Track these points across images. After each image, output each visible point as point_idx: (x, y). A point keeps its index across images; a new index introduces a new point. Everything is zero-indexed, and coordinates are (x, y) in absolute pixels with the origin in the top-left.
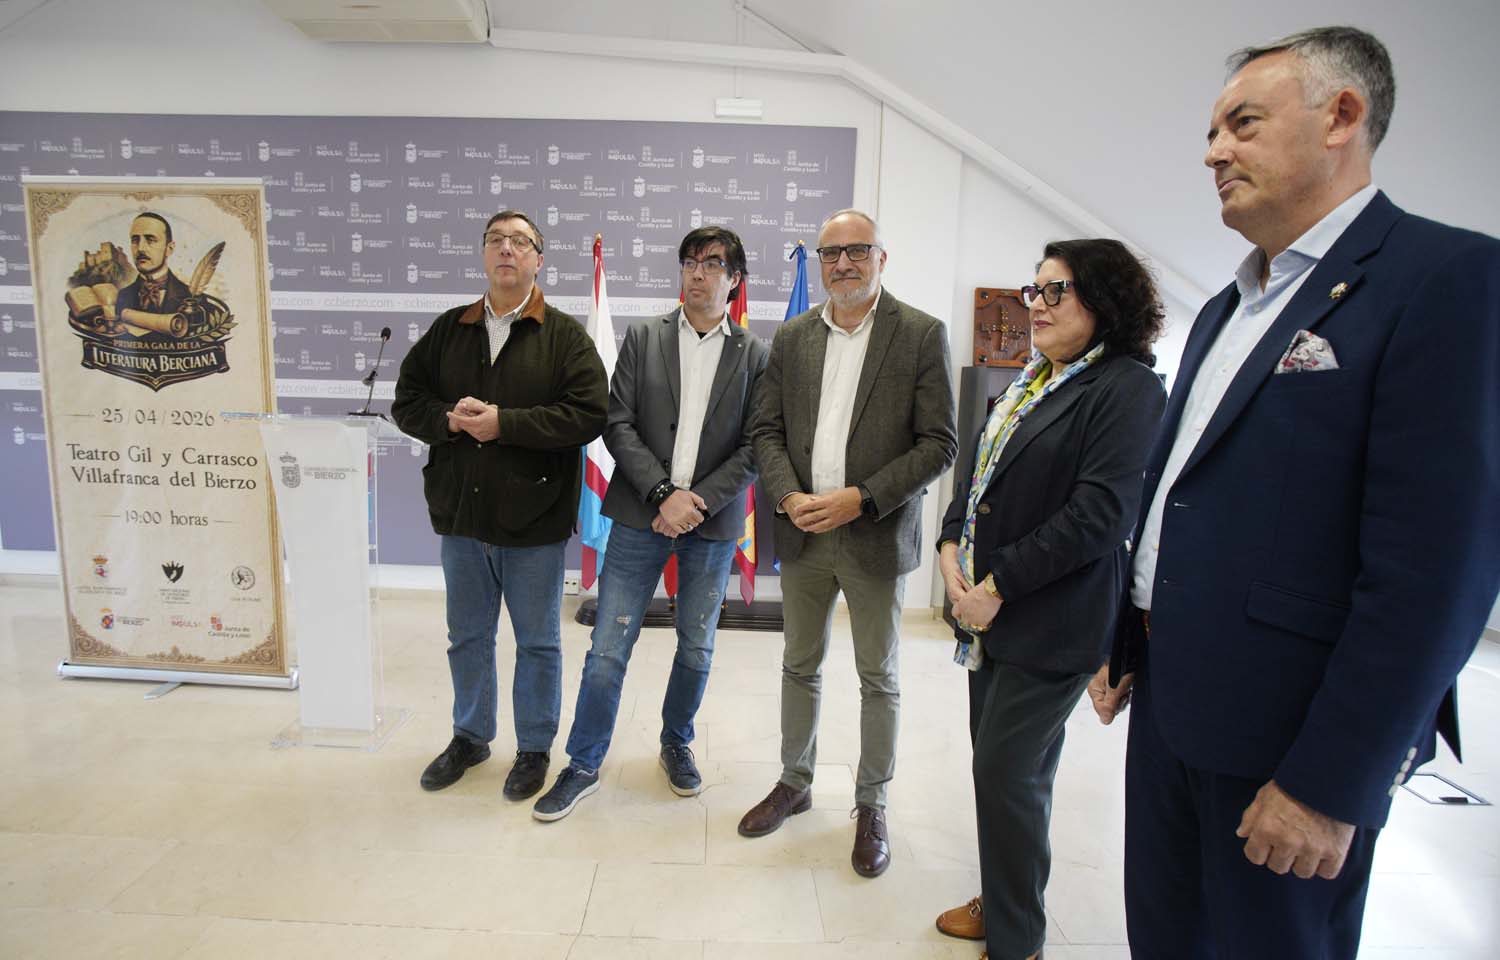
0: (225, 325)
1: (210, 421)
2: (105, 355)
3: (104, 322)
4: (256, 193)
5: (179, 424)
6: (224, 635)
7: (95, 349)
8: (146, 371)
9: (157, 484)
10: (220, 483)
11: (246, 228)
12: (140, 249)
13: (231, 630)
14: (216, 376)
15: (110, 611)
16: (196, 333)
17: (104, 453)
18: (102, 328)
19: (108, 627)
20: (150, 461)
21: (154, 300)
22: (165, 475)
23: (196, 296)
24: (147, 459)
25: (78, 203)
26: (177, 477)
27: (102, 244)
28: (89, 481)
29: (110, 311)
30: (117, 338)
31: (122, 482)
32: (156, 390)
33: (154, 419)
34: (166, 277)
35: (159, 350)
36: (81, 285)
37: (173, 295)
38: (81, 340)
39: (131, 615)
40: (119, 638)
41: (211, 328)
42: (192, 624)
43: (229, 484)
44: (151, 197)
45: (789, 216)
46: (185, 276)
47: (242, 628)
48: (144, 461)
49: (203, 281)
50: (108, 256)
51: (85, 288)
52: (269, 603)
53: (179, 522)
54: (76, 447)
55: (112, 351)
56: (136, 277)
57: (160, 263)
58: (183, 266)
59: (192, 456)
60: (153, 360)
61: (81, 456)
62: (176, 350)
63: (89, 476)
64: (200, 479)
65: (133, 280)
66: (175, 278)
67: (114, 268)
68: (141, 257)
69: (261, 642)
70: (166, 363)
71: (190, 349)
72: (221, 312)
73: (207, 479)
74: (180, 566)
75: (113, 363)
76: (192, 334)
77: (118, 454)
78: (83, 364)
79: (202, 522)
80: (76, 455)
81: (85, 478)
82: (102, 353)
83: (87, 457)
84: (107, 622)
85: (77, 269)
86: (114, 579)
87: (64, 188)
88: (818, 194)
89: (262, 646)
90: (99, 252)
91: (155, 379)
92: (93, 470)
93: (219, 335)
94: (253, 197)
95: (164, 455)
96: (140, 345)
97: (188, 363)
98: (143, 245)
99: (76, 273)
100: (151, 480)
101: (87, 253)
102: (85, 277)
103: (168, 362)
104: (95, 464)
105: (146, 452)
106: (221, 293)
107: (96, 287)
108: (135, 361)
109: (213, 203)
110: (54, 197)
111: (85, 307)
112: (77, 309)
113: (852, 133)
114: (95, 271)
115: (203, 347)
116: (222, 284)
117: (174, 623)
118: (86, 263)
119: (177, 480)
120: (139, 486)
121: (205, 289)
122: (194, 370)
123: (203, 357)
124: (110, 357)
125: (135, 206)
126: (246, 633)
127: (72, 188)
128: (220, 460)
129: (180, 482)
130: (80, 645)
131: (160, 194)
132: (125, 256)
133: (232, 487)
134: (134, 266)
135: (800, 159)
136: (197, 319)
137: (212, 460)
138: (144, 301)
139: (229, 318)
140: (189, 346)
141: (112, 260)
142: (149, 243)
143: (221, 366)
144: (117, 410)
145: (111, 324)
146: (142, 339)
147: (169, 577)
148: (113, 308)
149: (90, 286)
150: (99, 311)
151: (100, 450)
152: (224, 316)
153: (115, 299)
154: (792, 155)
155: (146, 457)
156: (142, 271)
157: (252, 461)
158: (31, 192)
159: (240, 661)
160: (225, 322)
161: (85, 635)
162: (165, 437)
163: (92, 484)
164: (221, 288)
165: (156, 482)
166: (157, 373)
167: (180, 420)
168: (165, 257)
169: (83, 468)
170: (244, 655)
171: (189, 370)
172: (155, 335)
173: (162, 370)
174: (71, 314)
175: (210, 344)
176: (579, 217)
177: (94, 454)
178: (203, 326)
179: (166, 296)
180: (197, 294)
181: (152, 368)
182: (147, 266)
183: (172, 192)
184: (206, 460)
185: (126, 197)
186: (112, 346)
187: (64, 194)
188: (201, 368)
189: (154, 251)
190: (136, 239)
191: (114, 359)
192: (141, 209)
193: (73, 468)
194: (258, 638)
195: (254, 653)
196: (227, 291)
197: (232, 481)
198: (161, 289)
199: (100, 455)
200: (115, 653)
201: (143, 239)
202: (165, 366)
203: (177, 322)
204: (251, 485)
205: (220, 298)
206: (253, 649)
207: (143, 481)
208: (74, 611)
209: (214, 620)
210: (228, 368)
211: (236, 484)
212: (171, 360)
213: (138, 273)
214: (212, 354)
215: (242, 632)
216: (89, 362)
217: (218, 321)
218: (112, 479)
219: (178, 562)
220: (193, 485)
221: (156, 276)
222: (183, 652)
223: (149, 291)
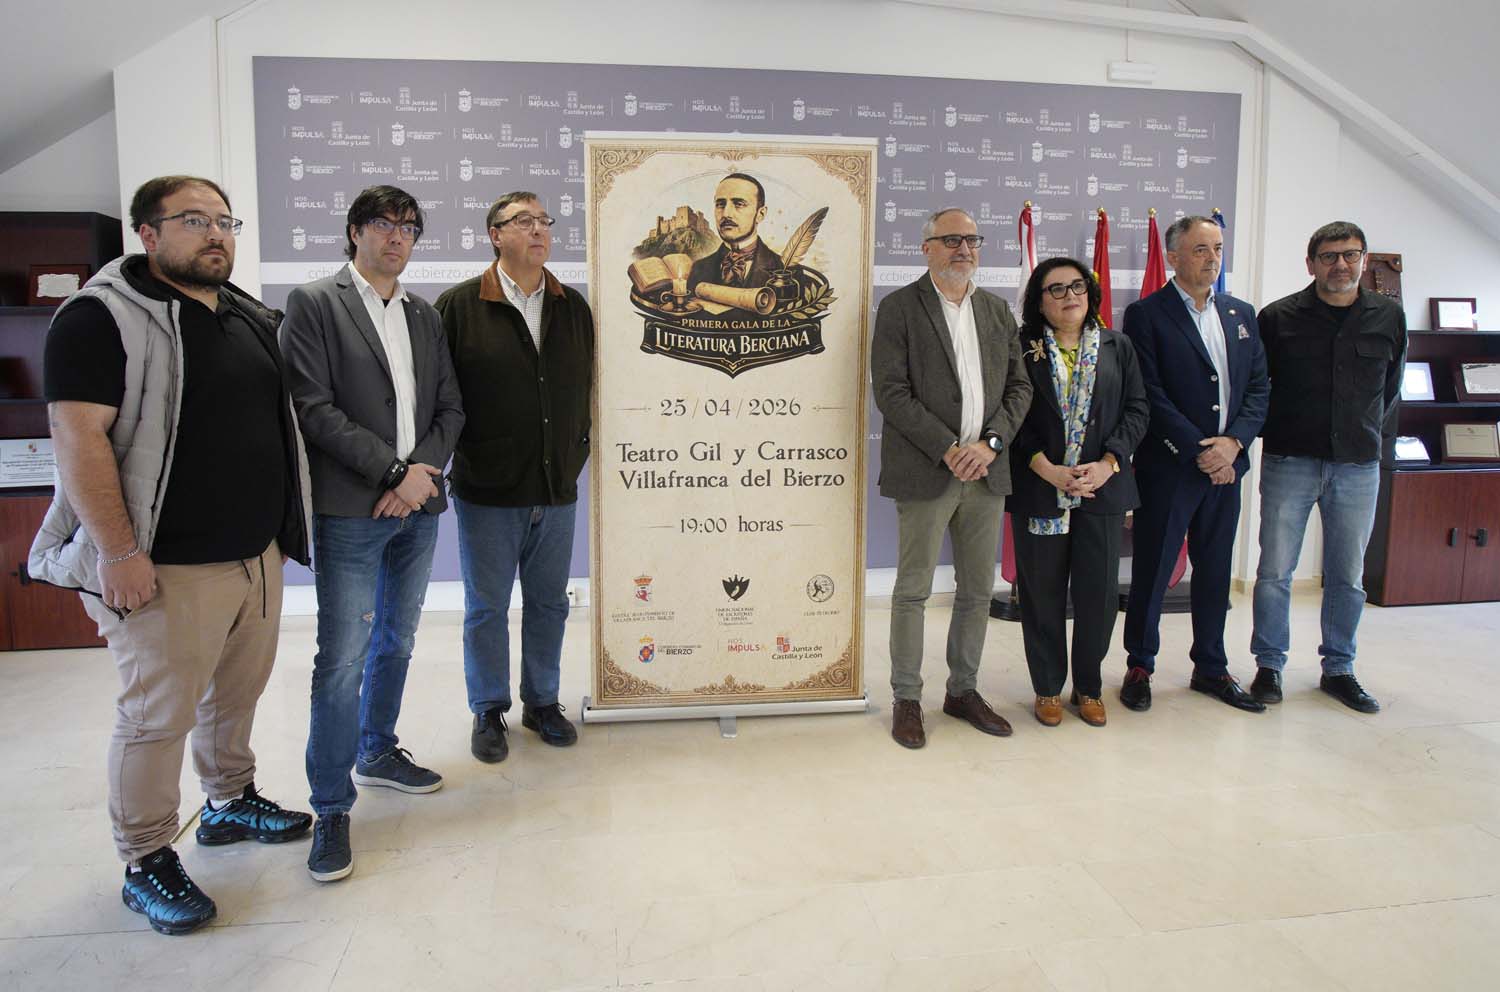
0: (822, 300)
1: (795, 409)
2: (669, 338)
3: (673, 298)
4: (868, 155)
5: (757, 414)
6: (791, 656)
7: (658, 330)
8: (723, 354)
9: (726, 485)
10: (802, 481)
11: (853, 192)
12: (726, 215)
13: (800, 649)
14: (807, 357)
15: (652, 640)
16: (785, 310)
17: (660, 452)
18: (669, 306)
19: (646, 660)
20: (719, 458)
21: (739, 272)
22: (735, 475)
23: (788, 268)
24: (715, 457)
25: (651, 162)
26: (750, 476)
27: (678, 209)
28: (640, 486)
29: (680, 286)
30: (687, 317)
31: (678, 485)
32: (733, 376)
33: (728, 410)
34: (755, 247)
35: (741, 330)
36: (650, 256)
37: (761, 267)
38: (644, 319)
39: (678, 644)
40: (659, 673)
41: (805, 303)
42: (754, 647)
43: (814, 481)
44: (742, 156)
45: (1180, 183)
46: (777, 244)
47: (813, 647)
48: (712, 459)
49: (799, 250)
50: (685, 222)
51: (654, 259)
52: (846, 616)
53: (748, 528)
54: (627, 446)
55: (679, 332)
56: (719, 246)
57: (748, 230)
58: (776, 234)
59: (769, 451)
60: (732, 341)
61: (633, 457)
62: (761, 329)
63: (640, 480)
64: (778, 477)
65: (714, 249)
66: (765, 247)
67: (691, 237)
68: (726, 223)
69: (835, 661)
70: (747, 345)
71: (777, 328)
72: (818, 286)
73: (786, 476)
74: (744, 580)
75: (679, 345)
76: (780, 310)
77: (676, 453)
78: (642, 348)
79: (775, 526)
80: (627, 457)
81: (635, 482)
82: (666, 334)
83: (641, 459)
84: (646, 654)
85: (647, 237)
86: (656, 602)
87: (635, 145)
88: (1207, 160)
89: (834, 665)
90: (674, 218)
91: (733, 364)
92: (646, 473)
93: (816, 311)
94: (863, 159)
95: (737, 451)
96: (718, 324)
97: (773, 344)
98: (730, 210)
99: (644, 242)
100: (718, 481)
101: (661, 219)
102: (653, 247)
103: (750, 343)
104: (649, 466)
105: (715, 449)
106: (819, 263)
107: (665, 258)
108: (709, 342)
109: (817, 165)
110: (623, 155)
111: (651, 282)
112: (642, 284)
113: (1236, 99)
114: (668, 241)
115: (792, 325)
116: (822, 254)
117: (731, 648)
118: (659, 229)
119: (750, 480)
120: (702, 489)
121: (801, 259)
122: (779, 351)
123: (792, 337)
124: (676, 339)
125: (724, 166)
126: (818, 652)
127: (649, 143)
128: (804, 454)
129: (753, 482)
130: (611, 684)
131: (755, 154)
132: (706, 223)
133: (817, 484)
134: (717, 234)
135: (1190, 125)
136: (789, 293)
137: (795, 454)
138: (726, 274)
139: (828, 291)
140: (776, 324)
141: (688, 227)
142: (737, 207)
143: (815, 346)
144: (678, 401)
145: (680, 301)
146: (721, 317)
147: (730, 595)
148: (685, 282)
149: (661, 258)
150: (669, 286)
151: (656, 450)
152: (823, 289)
153: (688, 272)
154: (1183, 120)
155: (714, 455)
156: (726, 239)
157: (842, 454)
158: (592, 147)
159: (807, 685)
160: (821, 297)
161: (620, 672)
162: (737, 431)
163: (643, 489)
164: (820, 258)
165: (724, 482)
166: (735, 356)
167: (759, 410)
168: (755, 224)
169: (634, 472)
170: (812, 678)
171: (772, 352)
172: (737, 313)
173: (742, 352)
174: (635, 290)
175: (804, 321)
176: (976, 182)
177: (649, 454)
178: (795, 302)
179: (753, 266)
180: (791, 264)
181: (731, 349)
182: (733, 234)
183: (768, 152)
184: (786, 455)
185: (713, 155)
186: (680, 325)
187: (636, 152)
188: (789, 349)
189: (742, 217)
190: (721, 203)
191: (680, 341)
192: (730, 170)
193: (622, 473)
194: (831, 656)
195: (825, 674)
196: (827, 262)
197: (817, 477)
198: (746, 260)
199: (656, 455)
200: (653, 690)
201: (729, 203)
202: (745, 347)
203: (763, 297)
204: (839, 480)
205: (818, 270)
206: (824, 669)
207: (708, 483)
208: (607, 642)
209: (780, 640)
210: (823, 349)
211: (822, 481)
212: (753, 340)
213: (722, 241)
214: (805, 333)
215: (814, 652)
216: (650, 344)
217: (814, 296)
218: (667, 483)
219: (743, 575)
220: (769, 484)
221: (742, 245)
222: (738, 682)
223: (733, 263)
